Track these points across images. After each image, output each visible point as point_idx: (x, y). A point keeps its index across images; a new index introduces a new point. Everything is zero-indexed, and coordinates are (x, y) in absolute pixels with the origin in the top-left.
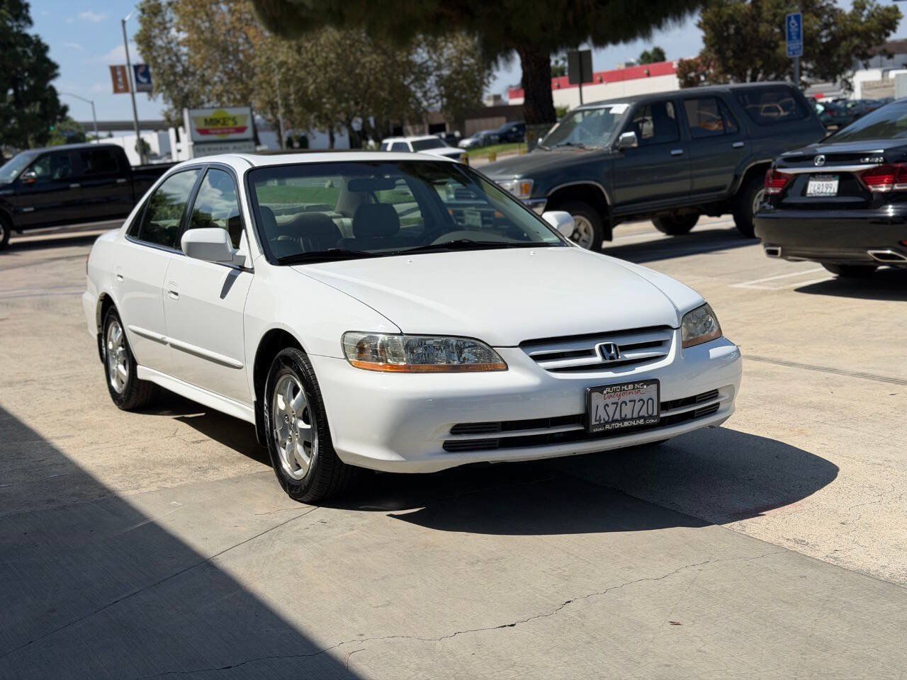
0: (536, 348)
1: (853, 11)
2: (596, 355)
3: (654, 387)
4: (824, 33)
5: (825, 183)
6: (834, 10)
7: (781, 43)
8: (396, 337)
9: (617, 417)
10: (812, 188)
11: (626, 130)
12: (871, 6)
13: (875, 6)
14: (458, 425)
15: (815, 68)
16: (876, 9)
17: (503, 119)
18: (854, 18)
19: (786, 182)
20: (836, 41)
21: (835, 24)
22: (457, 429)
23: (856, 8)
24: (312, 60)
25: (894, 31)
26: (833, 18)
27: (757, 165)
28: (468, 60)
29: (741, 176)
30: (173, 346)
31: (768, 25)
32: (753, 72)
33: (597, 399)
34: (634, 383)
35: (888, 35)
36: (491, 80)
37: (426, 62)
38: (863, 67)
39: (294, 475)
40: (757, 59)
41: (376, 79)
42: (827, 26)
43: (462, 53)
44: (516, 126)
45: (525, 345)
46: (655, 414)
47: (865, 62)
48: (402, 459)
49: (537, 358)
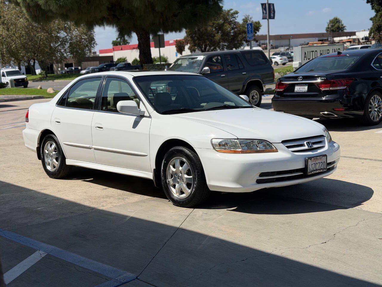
0: (287, 143)
1: (243, 23)
2: (305, 146)
3: (325, 157)
4: (232, 31)
5: (302, 87)
6: (235, 22)
7: (216, 35)
8: (236, 140)
9: (315, 169)
10: (297, 89)
11: (204, 66)
12: (250, 21)
13: (251, 21)
14: (262, 173)
15: (228, 45)
16: (252, 22)
17: (98, 62)
18: (243, 26)
19: (285, 87)
20: (236, 35)
21: (236, 28)
22: (262, 175)
23: (244, 22)
24: (14, 34)
25: (258, 32)
26: (235, 25)
27: (251, 81)
28: (84, 37)
29: (245, 85)
30: (95, 149)
31: (211, 27)
32: (205, 46)
33: (310, 162)
34: (320, 156)
35: (256, 33)
36: (95, 45)
37: (66, 37)
38: (247, 45)
39: (180, 197)
40: (207, 41)
41: (43, 43)
42: (233, 29)
43: (82, 34)
44: (105, 65)
45: (284, 142)
46: (326, 168)
47: (247, 43)
48: (242, 187)
49: (288, 147)
